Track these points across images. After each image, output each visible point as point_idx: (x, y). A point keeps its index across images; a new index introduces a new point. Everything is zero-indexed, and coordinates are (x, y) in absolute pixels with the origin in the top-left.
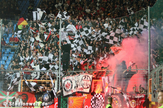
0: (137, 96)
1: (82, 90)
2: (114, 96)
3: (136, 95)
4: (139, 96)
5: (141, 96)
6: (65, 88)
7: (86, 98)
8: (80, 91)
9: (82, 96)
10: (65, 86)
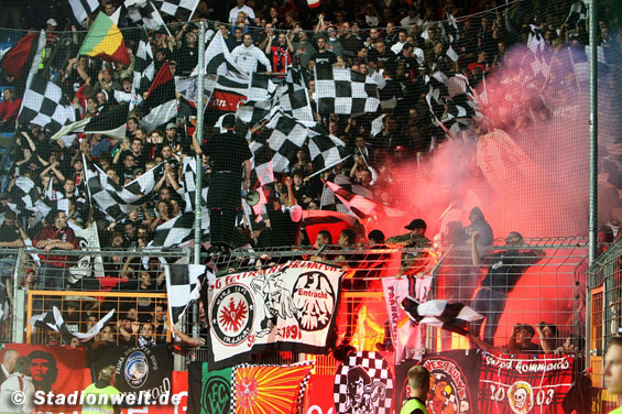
0: (537, 363)
1: (294, 337)
2: (436, 363)
3: (535, 359)
4: (548, 362)
5: (554, 363)
6: (220, 325)
7: (313, 372)
8: (285, 340)
9: (297, 364)
10: (219, 319)
